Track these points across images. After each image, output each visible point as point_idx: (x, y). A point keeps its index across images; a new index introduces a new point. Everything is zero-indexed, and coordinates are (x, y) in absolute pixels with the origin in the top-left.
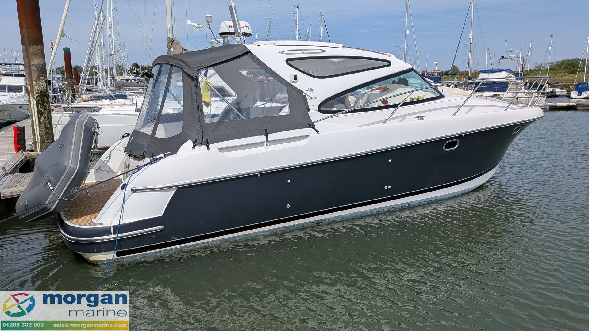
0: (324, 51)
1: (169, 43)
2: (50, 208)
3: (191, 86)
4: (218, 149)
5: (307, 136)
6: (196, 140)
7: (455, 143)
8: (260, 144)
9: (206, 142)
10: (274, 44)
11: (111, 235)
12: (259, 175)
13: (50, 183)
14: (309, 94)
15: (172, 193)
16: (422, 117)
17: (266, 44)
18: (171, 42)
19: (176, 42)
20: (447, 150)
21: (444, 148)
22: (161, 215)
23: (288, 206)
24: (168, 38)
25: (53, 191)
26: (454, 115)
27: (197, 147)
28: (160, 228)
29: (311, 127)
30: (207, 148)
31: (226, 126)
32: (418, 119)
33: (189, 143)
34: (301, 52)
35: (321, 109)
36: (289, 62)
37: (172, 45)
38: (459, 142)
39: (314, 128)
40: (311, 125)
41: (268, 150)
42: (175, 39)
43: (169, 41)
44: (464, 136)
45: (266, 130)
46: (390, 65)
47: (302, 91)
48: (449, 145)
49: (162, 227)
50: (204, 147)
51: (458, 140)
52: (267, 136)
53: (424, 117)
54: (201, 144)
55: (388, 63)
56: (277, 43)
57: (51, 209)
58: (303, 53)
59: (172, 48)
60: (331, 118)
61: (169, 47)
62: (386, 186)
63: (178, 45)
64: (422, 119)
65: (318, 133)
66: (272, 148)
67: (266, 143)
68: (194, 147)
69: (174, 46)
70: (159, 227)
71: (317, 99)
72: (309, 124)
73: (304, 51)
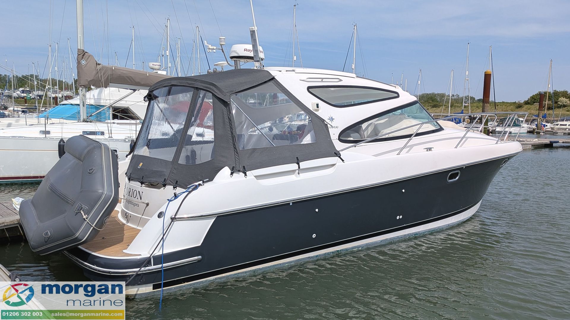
0: (341, 80)
1: (79, 56)
2: (82, 238)
3: (223, 111)
4: (255, 176)
5: (334, 165)
6: (233, 167)
7: (457, 174)
8: (292, 172)
9: (243, 169)
10: (294, 71)
11: (151, 266)
12: (291, 204)
13: (83, 211)
14: (330, 123)
15: (210, 222)
16: (430, 149)
17: (287, 71)
18: (82, 55)
19: (88, 55)
20: (450, 181)
21: (448, 179)
22: (200, 245)
23: (314, 236)
24: (78, 49)
25: (86, 220)
26: (456, 147)
27: (234, 174)
28: (198, 259)
29: (338, 156)
30: (244, 175)
31: (260, 154)
32: (427, 151)
33: (226, 171)
34: (320, 80)
35: (340, 138)
36: (310, 90)
37: (83, 58)
38: (460, 173)
39: (340, 157)
40: (337, 154)
41: (299, 179)
42: (86, 51)
43: (79, 53)
44: (464, 168)
45: (297, 158)
46: (398, 96)
47: (324, 120)
48: (452, 177)
49: (200, 257)
50: (242, 174)
51: (459, 171)
52: (298, 164)
53: (432, 149)
54: (239, 171)
55: (396, 95)
56: (298, 70)
57: (82, 240)
58: (322, 81)
59: (83, 61)
60: (354, 148)
61: (79, 60)
62: (398, 216)
63: (90, 58)
64: (430, 150)
65: (344, 162)
66: (303, 176)
67: (297, 171)
68: (232, 174)
69: (86, 59)
70: (197, 257)
71: (337, 128)
72: (335, 153)
73: (324, 79)
